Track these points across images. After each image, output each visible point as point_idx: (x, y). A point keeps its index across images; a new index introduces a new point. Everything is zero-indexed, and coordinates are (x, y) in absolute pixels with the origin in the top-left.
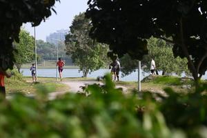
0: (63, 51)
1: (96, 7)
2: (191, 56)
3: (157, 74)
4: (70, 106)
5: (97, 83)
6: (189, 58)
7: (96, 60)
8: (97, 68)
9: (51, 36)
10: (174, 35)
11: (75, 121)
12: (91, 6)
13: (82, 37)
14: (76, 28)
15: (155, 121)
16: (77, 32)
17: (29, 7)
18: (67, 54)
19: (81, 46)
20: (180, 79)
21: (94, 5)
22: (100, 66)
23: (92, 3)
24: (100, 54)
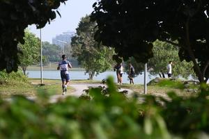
0: (69, 53)
1: (102, 10)
2: (197, 60)
3: (164, 77)
4: (71, 110)
5: (102, 86)
6: (195, 62)
7: (102, 62)
8: (103, 71)
9: (58, 37)
10: (180, 38)
11: (74, 126)
12: (96, 9)
13: (88, 40)
14: (83, 30)
15: (155, 126)
16: (83, 34)
17: (34, 9)
18: (73, 56)
19: (88, 48)
20: (186, 83)
21: (100, 8)
22: (106, 68)
23: (97, 6)
24: (107, 56)
